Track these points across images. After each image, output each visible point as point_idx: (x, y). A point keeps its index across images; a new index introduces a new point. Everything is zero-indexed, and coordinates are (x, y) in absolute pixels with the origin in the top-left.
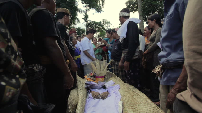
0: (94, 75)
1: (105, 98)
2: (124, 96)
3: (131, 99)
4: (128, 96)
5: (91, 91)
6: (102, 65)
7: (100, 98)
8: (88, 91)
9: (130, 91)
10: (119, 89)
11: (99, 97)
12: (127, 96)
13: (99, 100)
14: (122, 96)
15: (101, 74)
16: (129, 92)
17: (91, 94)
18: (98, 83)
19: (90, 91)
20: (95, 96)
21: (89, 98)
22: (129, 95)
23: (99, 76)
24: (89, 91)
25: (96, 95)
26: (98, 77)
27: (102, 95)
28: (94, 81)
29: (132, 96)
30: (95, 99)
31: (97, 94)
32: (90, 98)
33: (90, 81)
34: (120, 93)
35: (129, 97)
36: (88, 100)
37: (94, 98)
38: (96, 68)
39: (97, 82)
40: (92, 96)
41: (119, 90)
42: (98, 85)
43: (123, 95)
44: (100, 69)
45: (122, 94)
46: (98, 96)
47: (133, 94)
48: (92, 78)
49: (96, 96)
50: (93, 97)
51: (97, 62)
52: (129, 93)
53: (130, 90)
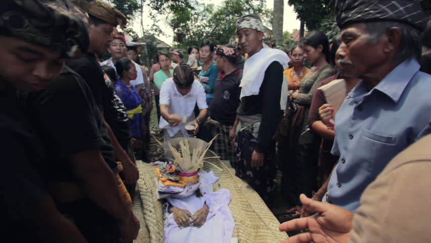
0: (176, 170)
1: (202, 225)
2: (240, 224)
3: (254, 234)
4: (248, 224)
5: (171, 206)
6: (194, 150)
7: (192, 224)
8: (164, 206)
9: (253, 213)
10: (228, 202)
11: (189, 222)
12: (246, 224)
13: (191, 230)
14: (235, 221)
15: (191, 168)
16: (249, 213)
17: (172, 214)
18: (184, 187)
19: (168, 205)
20: (181, 221)
21: (169, 225)
22: (250, 221)
23: (187, 172)
24: (166, 206)
25: (184, 220)
26: (184, 174)
27: (195, 217)
28: (178, 184)
29: (257, 227)
30: (181, 229)
31: (186, 215)
32: (170, 227)
33: (168, 186)
34: (232, 213)
35: (249, 226)
36: (167, 229)
37: (179, 227)
38: (182, 157)
39: (183, 185)
40: (175, 221)
41: (230, 205)
42: (186, 193)
43: (237, 219)
44: (192, 158)
45: (235, 216)
46: (187, 221)
47: (258, 223)
48: (172, 178)
49: (184, 222)
50: (177, 223)
51: (185, 145)
52: (249, 216)
53: (252, 210)
